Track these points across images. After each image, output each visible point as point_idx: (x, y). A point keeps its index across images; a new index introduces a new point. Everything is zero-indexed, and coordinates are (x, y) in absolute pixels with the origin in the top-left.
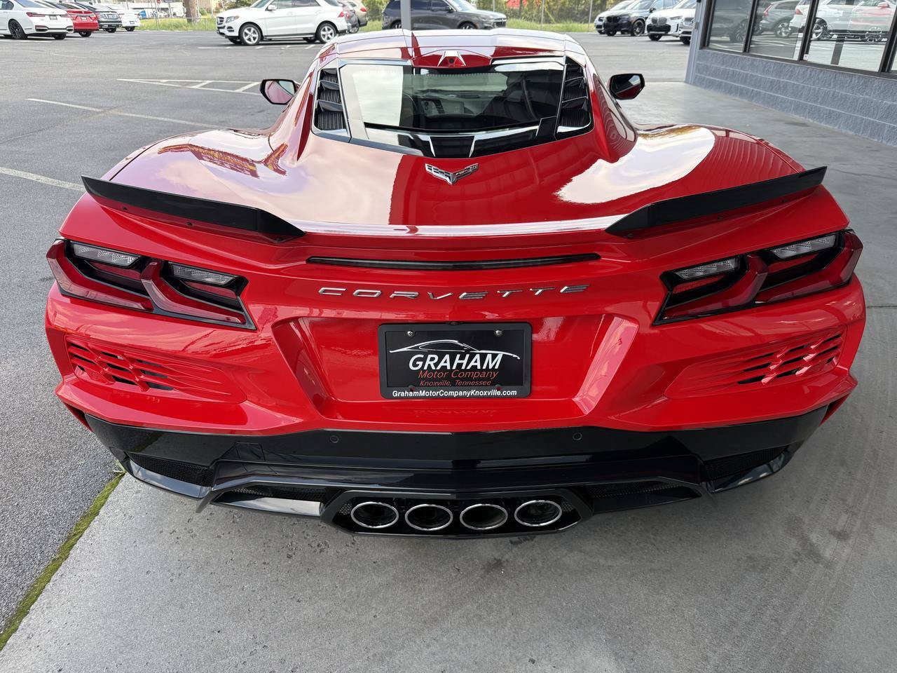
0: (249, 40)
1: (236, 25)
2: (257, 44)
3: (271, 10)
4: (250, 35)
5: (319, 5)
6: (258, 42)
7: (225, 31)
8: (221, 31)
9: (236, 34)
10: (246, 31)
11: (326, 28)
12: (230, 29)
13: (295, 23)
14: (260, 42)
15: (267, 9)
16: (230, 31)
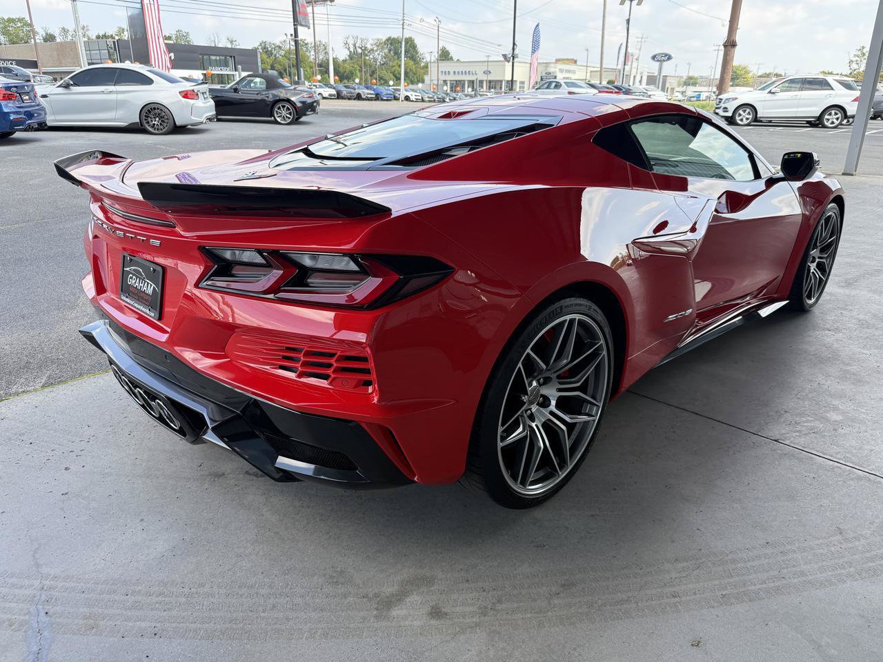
0: (742, 120)
1: (732, 107)
2: (748, 125)
3: (773, 93)
4: (745, 116)
5: (832, 89)
6: (750, 122)
7: (720, 112)
8: (717, 111)
9: (729, 114)
10: (741, 112)
11: (833, 112)
12: (725, 109)
13: (798, 106)
14: (752, 123)
15: (770, 92)
16: (724, 111)
